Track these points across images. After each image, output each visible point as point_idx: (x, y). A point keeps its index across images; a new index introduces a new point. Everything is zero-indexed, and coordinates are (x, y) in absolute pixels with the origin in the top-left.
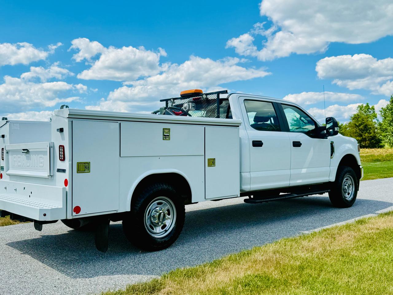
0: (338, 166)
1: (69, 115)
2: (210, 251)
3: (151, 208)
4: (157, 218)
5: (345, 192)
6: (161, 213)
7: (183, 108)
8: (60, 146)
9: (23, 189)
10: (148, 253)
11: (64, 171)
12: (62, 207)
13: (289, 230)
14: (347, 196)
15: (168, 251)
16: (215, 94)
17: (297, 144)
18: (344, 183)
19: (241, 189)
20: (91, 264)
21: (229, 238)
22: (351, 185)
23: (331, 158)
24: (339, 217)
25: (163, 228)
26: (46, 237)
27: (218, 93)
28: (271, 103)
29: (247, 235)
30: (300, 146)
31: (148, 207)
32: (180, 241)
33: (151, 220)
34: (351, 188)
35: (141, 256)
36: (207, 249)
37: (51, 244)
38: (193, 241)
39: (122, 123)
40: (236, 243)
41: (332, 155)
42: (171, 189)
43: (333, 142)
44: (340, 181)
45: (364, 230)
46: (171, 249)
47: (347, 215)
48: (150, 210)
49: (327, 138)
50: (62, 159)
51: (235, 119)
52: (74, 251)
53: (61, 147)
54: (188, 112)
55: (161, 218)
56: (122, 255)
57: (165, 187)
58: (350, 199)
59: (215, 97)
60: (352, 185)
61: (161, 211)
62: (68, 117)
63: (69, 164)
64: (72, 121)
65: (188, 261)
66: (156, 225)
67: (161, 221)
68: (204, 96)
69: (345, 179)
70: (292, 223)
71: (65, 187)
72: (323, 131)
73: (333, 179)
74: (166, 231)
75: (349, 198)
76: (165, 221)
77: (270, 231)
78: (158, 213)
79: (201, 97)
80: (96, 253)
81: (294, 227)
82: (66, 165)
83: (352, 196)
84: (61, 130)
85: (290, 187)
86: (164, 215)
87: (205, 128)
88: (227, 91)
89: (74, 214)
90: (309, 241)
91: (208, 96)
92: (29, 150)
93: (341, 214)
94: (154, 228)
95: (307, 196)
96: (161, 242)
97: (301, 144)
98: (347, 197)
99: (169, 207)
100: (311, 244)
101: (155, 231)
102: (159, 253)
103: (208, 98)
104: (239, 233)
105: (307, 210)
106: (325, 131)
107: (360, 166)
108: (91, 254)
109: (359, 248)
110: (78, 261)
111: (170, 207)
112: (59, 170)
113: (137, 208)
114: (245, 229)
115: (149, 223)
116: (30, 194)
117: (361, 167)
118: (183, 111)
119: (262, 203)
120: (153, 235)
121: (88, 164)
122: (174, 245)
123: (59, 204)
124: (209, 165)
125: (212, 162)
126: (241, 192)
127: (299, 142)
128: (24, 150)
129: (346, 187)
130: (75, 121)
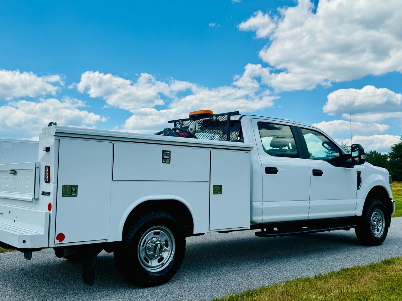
0: (366, 199)
1: (56, 133)
2: (210, 290)
3: (146, 238)
4: (153, 249)
5: (374, 229)
6: (157, 244)
7: (189, 129)
8: (46, 166)
9: (9, 213)
10: (141, 289)
11: (48, 194)
12: (43, 234)
13: (305, 268)
14: (376, 232)
15: (164, 287)
16: (226, 115)
17: (317, 173)
18: (373, 218)
19: (252, 220)
20: (76, 298)
21: (235, 275)
22: (380, 220)
23: (358, 189)
24: (365, 256)
25: (159, 261)
26: (36, 267)
27: (229, 114)
28: (289, 127)
29: (256, 273)
30: (321, 175)
31: (142, 237)
32: (180, 277)
33: (146, 253)
34: (381, 224)
35: (133, 292)
36: (208, 287)
37: (39, 274)
38: (195, 277)
39: (116, 143)
40: (242, 281)
41: (358, 186)
42: (170, 217)
43: (360, 172)
44: (368, 216)
45: (391, 271)
46: (168, 285)
47: (374, 254)
48: (145, 241)
49: (353, 168)
50: (47, 181)
51: (247, 143)
52: (61, 283)
53: (46, 168)
54: (194, 134)
55: (157, 250)
56: (112, 290)
57: (163, 215)
58: (379, 236)
59: (226, 118)
60: (383, 220)
61: (158, 242)
62: (54, 135)
63: (54, 187)
64: (59, 140)
65: (184, 299)
66: (152, 258)
67: (157, 253)
68: (214, 118)
69: (373, 214)
70: (311, 261)
71: (48, 211)
72: (349, 159)
73: (359, 212)
74: (163, 265)
75: (378, 234)
76: (162, 254)
77: (284, 269)
78: (154, 244)
79: (211, 118)
80: (85, 287)
81: (312, 266)
82: (50, 188)
83: (382, 233)
84: (48, 149)
85: (309, 220)
86: (161, 247)
87: (211, 151)
88: (238, 112)
89: (57, 242)
90: (325, 282)
91: (218, 117)
92: (16, 171)
93: (367, 253)
94: (149, 260)
95: (329, 231)
96: (156, 277)
97: (322, 173)
98: (376, 234)
99: (167, 238)
100: (327, 286)
101: (150, 264)
102: (153, 290)
103: (218, 120)
104: (248, 270)
105: (331, 247)
106: (351, 159)
107: (391, 199)
108: (78, 287)
109: (381, 291)
110: (63, 295)
111: (169, 238)
112: (44, 193)
113: (130, 238)
114: (256, 266)
115: (144, 255)
116: (15, 219)
117: (392, 201)
118: (189, 133)
119: (275, 237)
120: (147, 269)
121: (76, 187)
122: (171, 280)
123: (41, 230)
124: (214, 193)
125: (218, 190)
126: (251, 224)
127: (321, 170)
128: (11, 170)
129: (375, 222)
130: (62, 140)
